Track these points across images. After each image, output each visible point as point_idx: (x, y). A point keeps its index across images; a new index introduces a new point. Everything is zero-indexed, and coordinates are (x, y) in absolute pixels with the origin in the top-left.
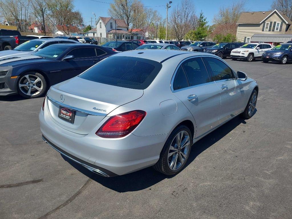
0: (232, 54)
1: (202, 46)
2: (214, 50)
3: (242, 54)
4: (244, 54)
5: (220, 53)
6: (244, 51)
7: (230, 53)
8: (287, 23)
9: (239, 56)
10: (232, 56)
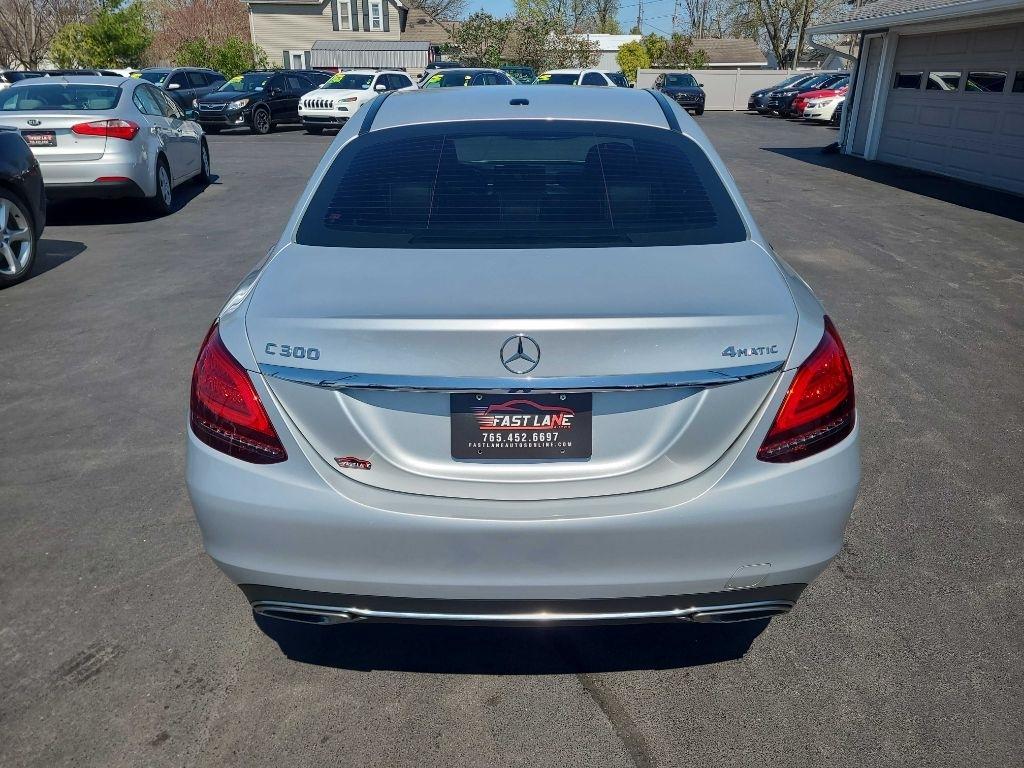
0: (304, 111)
1: (177, 86)
2: (235, 99)
3: (339, 109)
4: (345, 109)
5: (262, 112)
6: (344, 100)
7: (295, 107)
8: (400, 4)
9: (333, 119)
10: (306, 118)
